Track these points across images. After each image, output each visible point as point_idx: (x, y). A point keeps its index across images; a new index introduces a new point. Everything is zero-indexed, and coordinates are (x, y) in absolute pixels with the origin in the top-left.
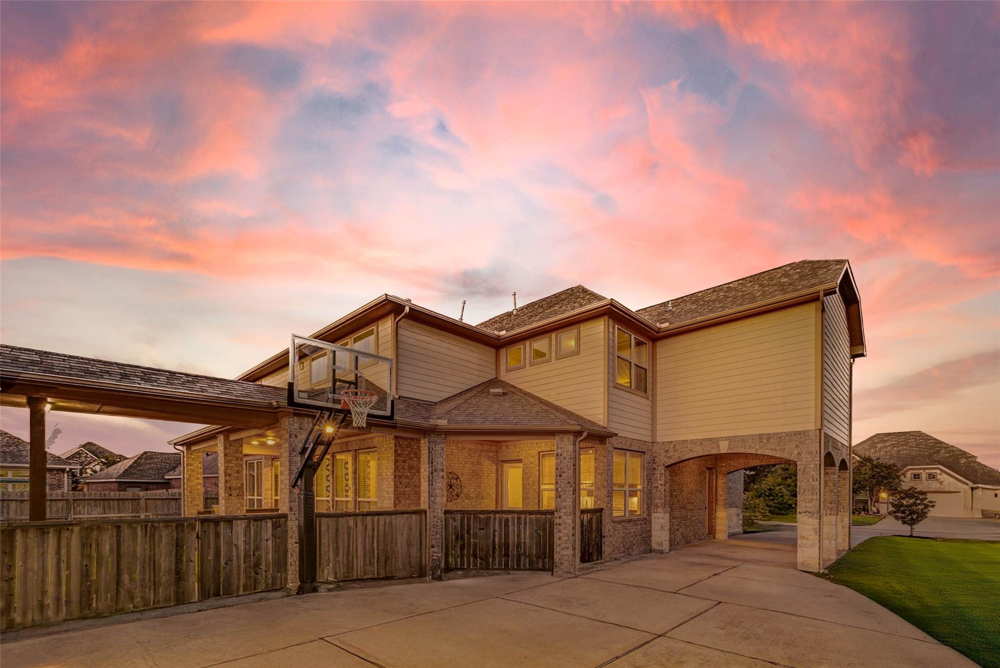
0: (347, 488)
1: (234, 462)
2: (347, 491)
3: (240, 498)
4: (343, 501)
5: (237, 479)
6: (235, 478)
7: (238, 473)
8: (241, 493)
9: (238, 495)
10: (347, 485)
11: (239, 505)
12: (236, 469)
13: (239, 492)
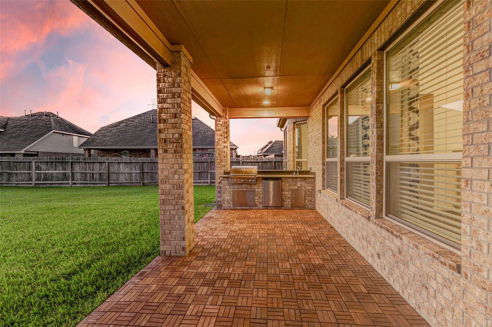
0: (366, 142)
1: (169, 101)
2: (366, 147)
3: (178, 155)
4: (359, 163)
5: (175, 126)
6: (171, 126)
7: (175, 117)
8: (179, 149)
9: (175, 152)
10: (366, 137)
11: (176, 167)
12: (173, 111)
13: (176, 146)
